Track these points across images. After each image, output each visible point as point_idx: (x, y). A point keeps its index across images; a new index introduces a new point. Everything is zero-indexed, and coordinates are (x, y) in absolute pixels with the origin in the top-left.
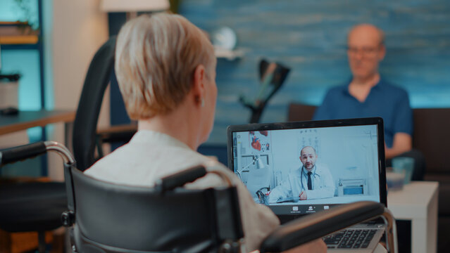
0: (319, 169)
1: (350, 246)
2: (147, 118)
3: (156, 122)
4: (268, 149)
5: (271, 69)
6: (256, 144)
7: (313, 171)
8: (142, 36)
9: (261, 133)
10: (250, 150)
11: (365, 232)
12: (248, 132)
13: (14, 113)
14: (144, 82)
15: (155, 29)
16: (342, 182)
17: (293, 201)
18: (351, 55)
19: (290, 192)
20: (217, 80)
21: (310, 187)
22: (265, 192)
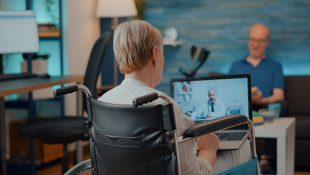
0: (218, 101)
1: (233, 139)
2: (129, 72)
3: (133, 74)
4: (191, 91)
5: (198, 51)
6: (184, 88)
7: (214, 103)
8: (126, 32)
9: (188, 83)
10: (182, 92)
11: (241, 133)
12: (180, 82)
13: (47, 77)
14: (127, 55)
15: (132, 28)
16: (229, 108)
17: (204, 118)
18: (251, 43)
19: (203, 113)
20: (164, 53)
21: (213, 111)
22: (189, 114)
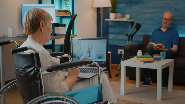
0: (92, 51)
4: (81, 45)
6: (78, 44)
14: (26, 26)
16: (97, 55)
19: (85, 57)
21: (90, 56)
22: (79, 57)
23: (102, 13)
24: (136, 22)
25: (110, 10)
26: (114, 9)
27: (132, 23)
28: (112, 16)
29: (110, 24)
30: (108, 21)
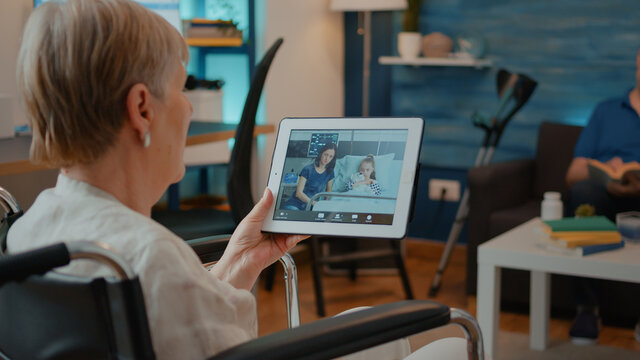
23: (365, 31)
24: (515, 70)
25: (400, 20)
26: (416, 17)
27: (503, 77)
28: (409, 48)
29: (399, 77)
30: (389, 68)
